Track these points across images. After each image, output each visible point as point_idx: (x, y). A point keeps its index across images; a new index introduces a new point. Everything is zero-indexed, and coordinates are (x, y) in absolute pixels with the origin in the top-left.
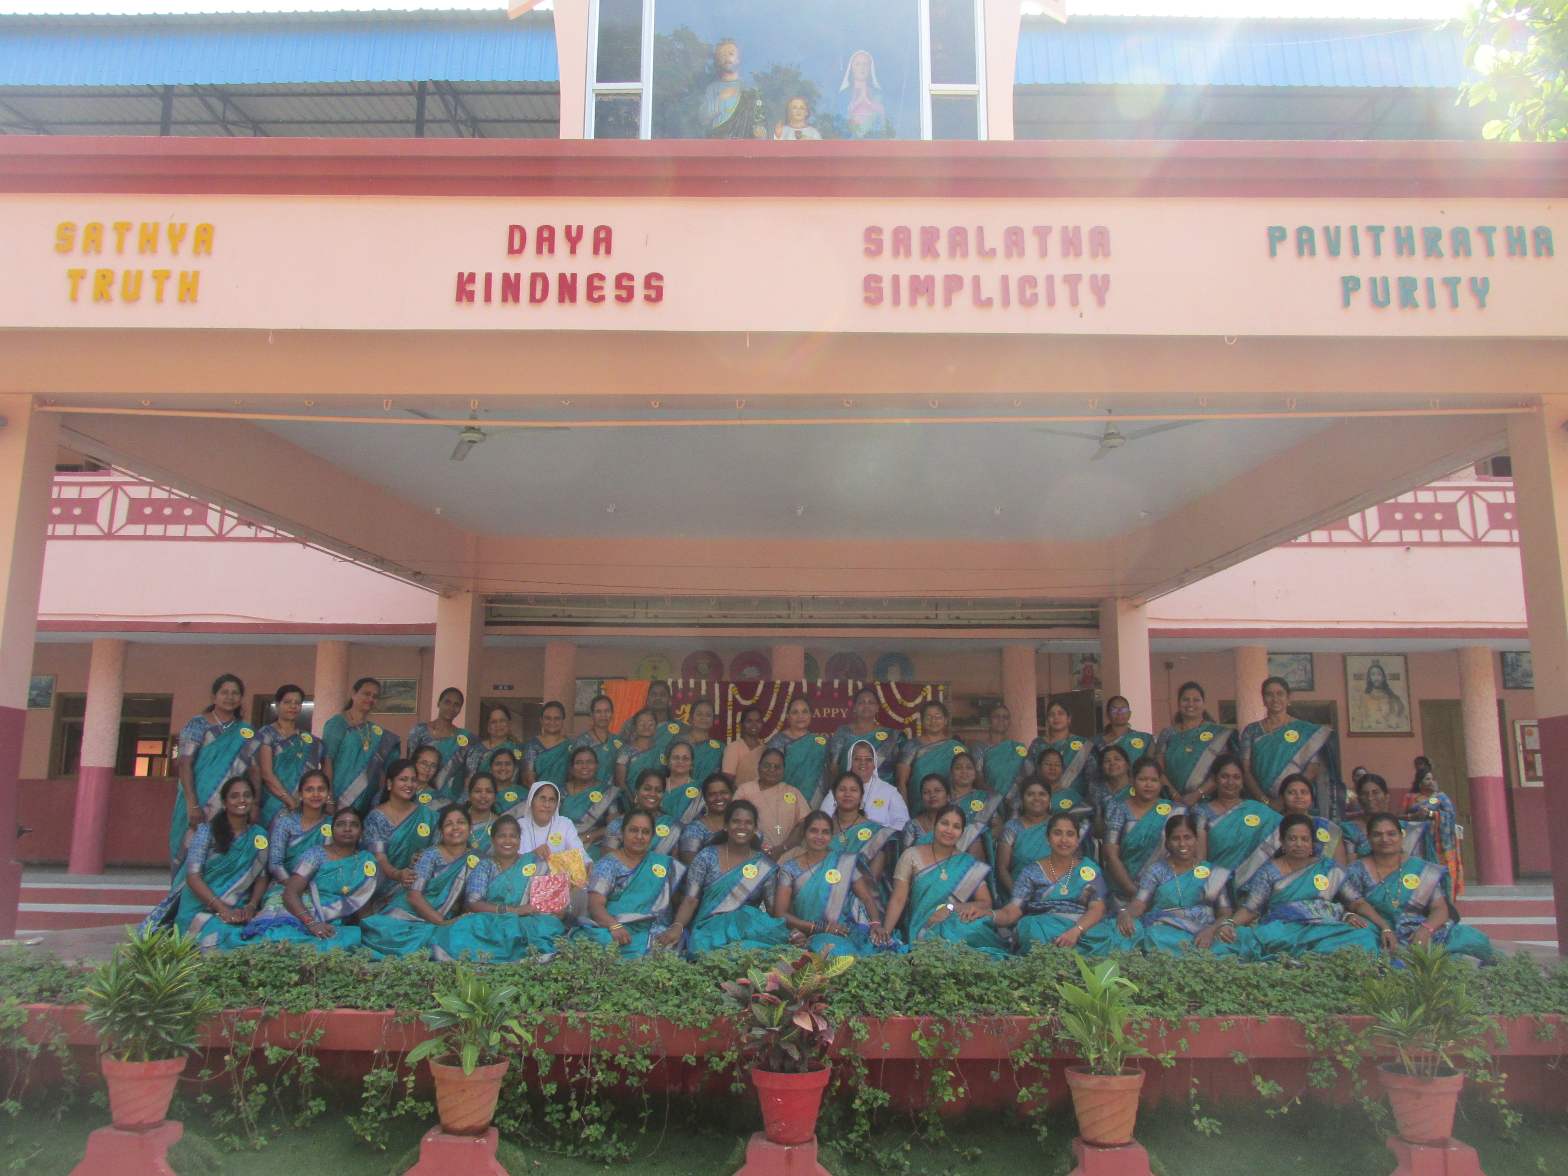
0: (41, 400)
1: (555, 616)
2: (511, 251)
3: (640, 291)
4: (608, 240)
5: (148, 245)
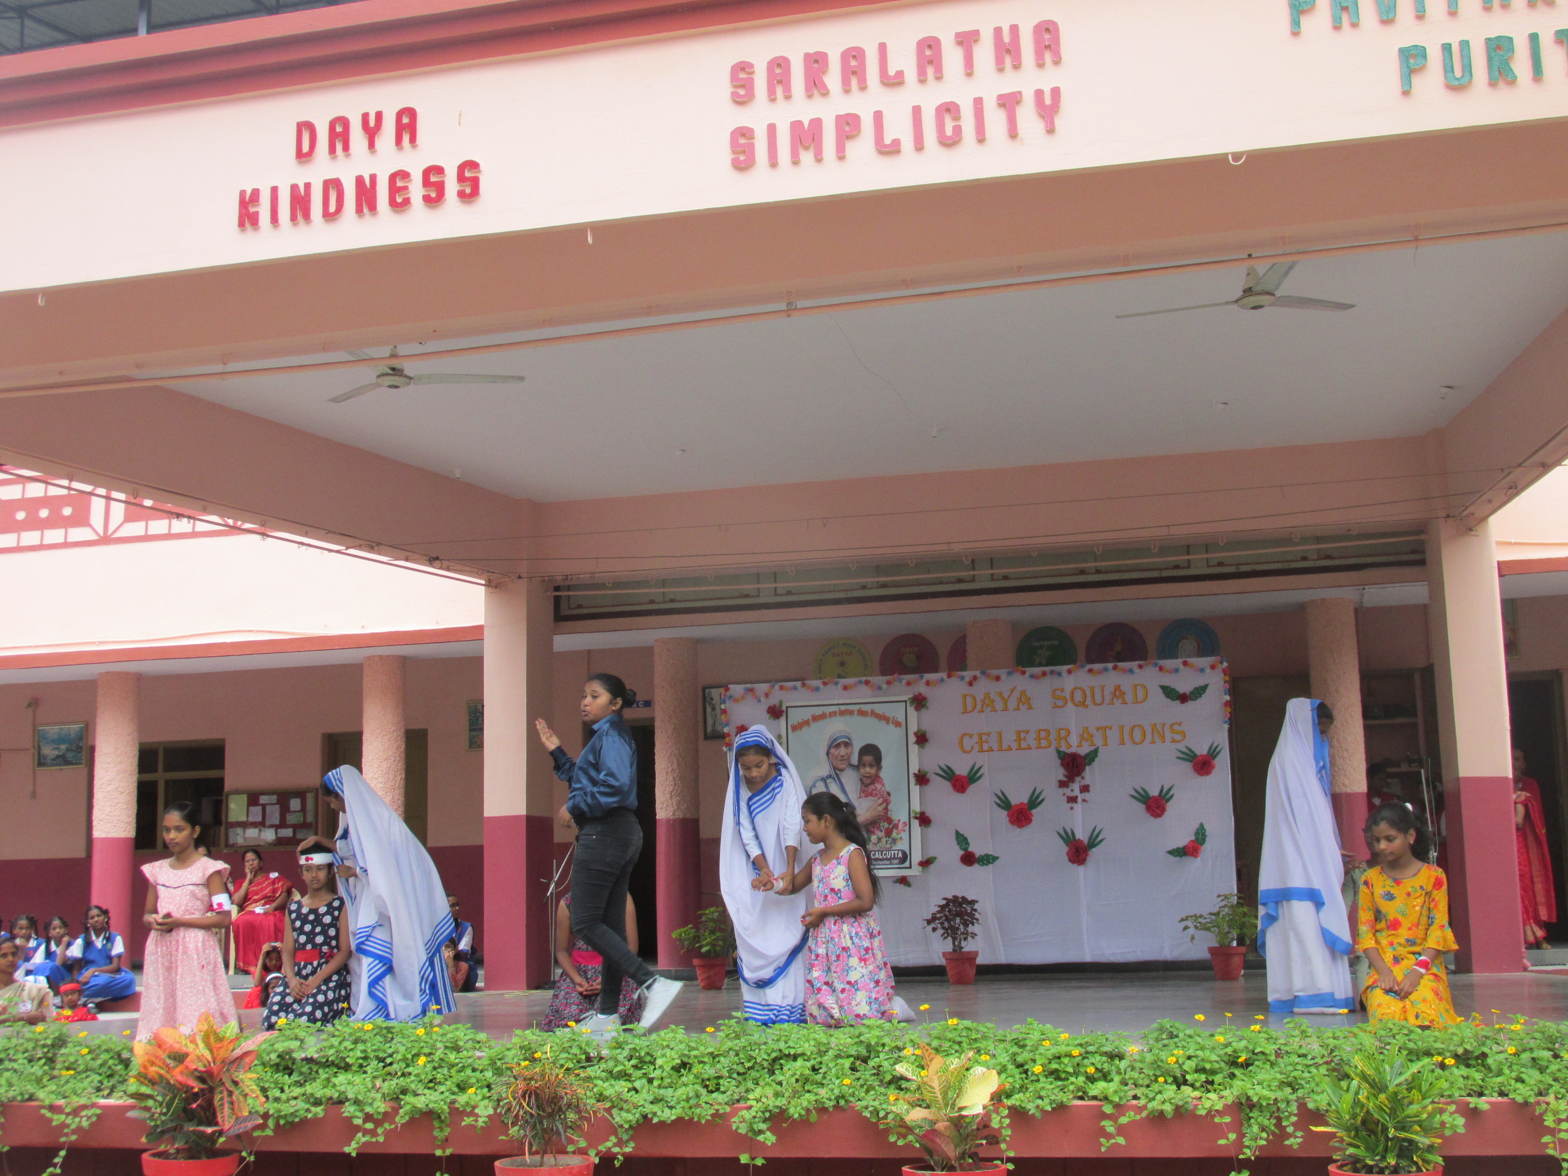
1: (652, 602)
2: (300, 155)
3: (452, 186)
4: (412, 126)
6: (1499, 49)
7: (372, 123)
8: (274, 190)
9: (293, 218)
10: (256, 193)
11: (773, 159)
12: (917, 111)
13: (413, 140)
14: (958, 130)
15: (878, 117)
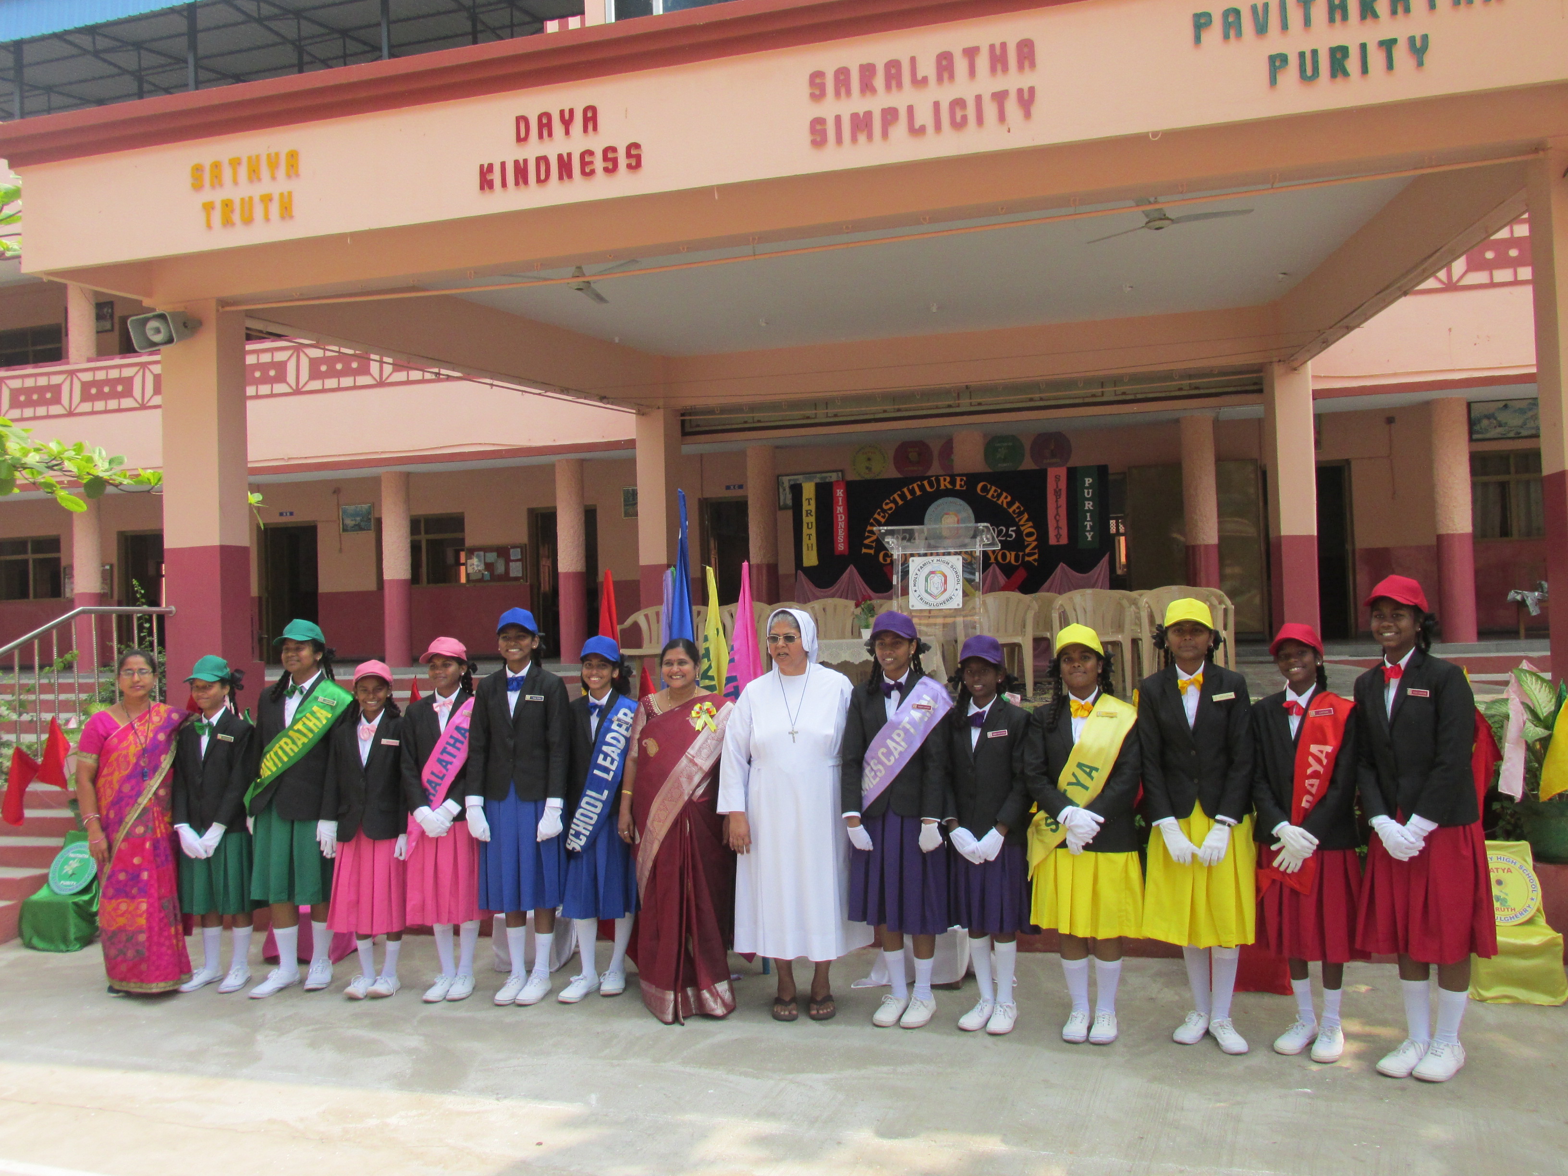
0: (223, 303)
1: (746, 422)
2: (519, 139)
3: (623, 161)
4: (594, 119)
5: (254, 175)
6: (1338, 55)
7: (567, 116)
8: (503, 164)
9: (517, 184)
10: (491, 167)
11: (839, 140)
12: (937, 105)
13: (595, 128)
14: (964, 118)
15: (910, 109)
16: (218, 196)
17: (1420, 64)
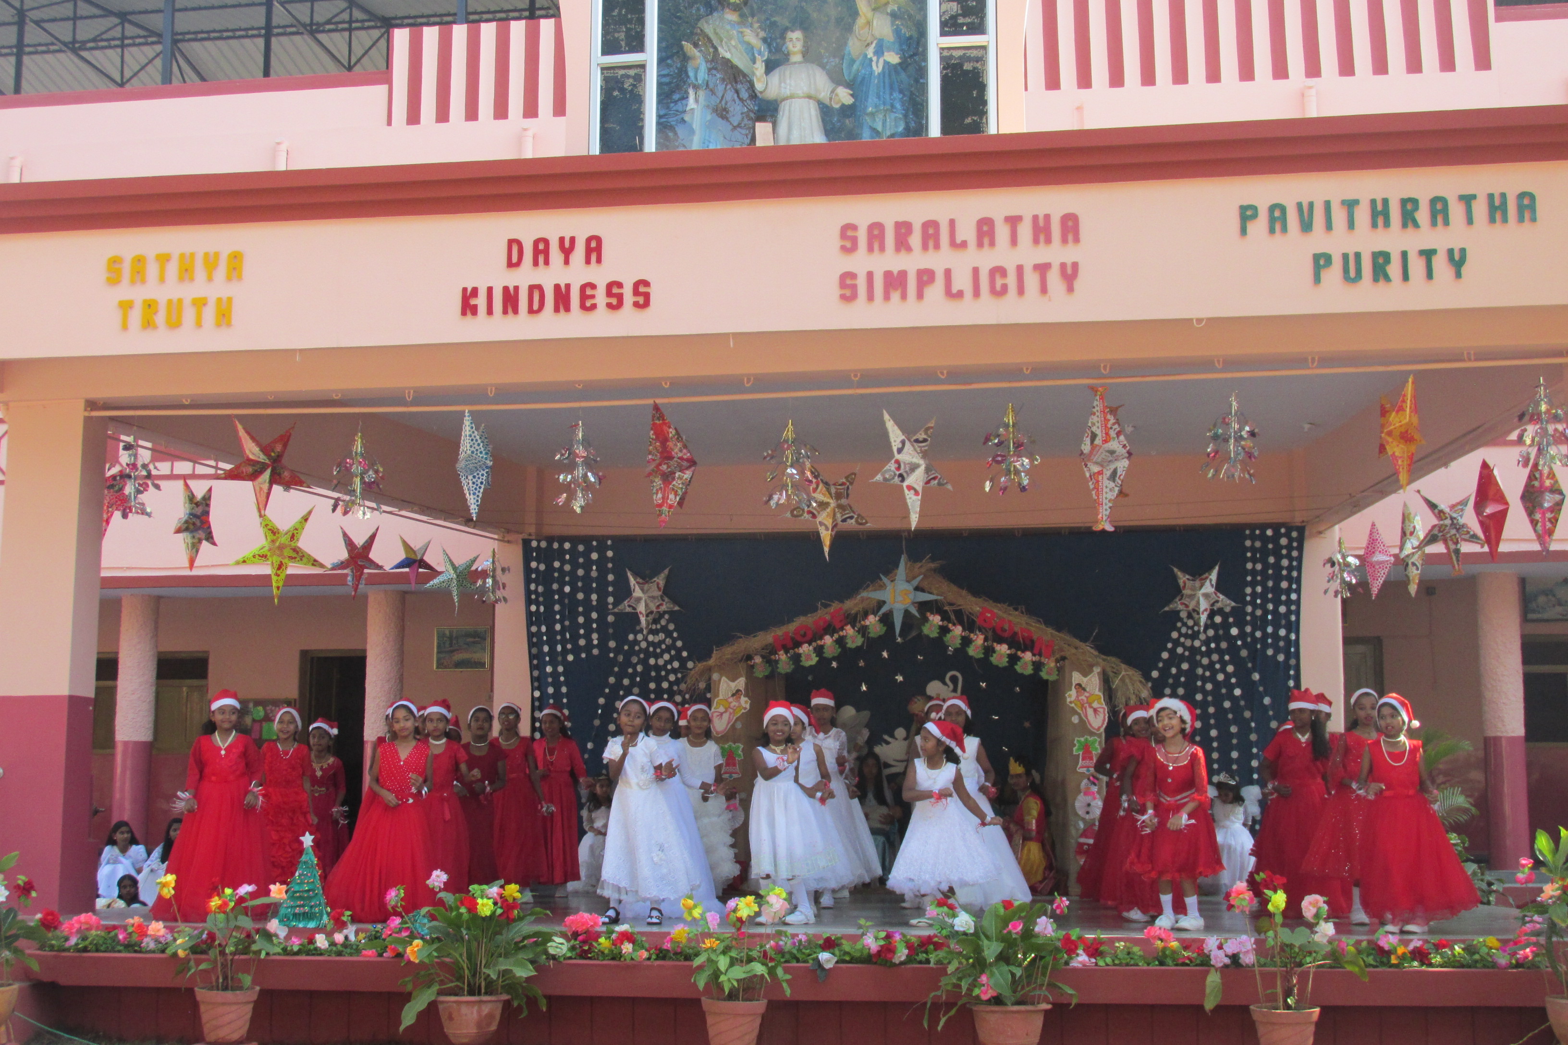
0: (93, 403)
2: (510, 265)
3: (629, 298)
4: (599, 250)
5: (186, 273)
6: (1381, 260)
7: (567, 244)
8: (490, 290)
9: (505, 312)
10: (475, 292)
11: (871, 297)
12: (976, 271)
13: (599, 261)
14: (1005, 287)
16: (139, 294)
17: (1458, 275)
